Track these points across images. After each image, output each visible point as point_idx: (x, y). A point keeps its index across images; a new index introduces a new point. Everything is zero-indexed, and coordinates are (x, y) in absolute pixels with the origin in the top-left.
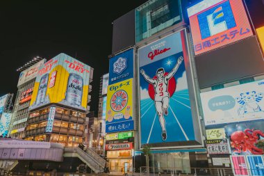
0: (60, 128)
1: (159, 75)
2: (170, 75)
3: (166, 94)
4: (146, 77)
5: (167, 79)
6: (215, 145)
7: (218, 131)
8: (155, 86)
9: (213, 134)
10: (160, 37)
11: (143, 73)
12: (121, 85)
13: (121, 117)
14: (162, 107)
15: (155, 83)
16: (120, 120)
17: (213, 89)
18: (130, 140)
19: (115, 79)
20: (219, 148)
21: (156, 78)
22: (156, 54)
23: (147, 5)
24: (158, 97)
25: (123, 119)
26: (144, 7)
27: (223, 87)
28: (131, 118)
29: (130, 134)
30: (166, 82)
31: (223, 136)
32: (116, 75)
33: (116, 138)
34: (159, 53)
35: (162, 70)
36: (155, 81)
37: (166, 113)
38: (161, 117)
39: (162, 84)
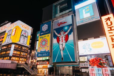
0: (16, 54)
1: (62, 33)
2: (66, 33)
3: (64, 41)
4: (56, 33)
5: (65, 35)
6: (83, 64)
7: (84, 58)
8: (60, 37)
9: (82, 59)
10: (63, 17)
11: (55, 32)
12: (45, 36)
13: (44, 50)
14: (62, 47)
15: (60, 36)
16: (44, 51)
17: (83, 40)
18: (48, 60)
20: (85, 65)
21: (60, 34)
23: (58, 3)
24: (60, 42)
25: (45, 51)
26: (57, 3)
27: (87, 39)
29: (48, 58)
31: (86, 60)
32: (43, 32)
33: (42, 60)
34: (62, 24)
35: (63, 31)
36: (60, 35)
37: (64, 49)
38: (62, 51)
39: (63, 37)
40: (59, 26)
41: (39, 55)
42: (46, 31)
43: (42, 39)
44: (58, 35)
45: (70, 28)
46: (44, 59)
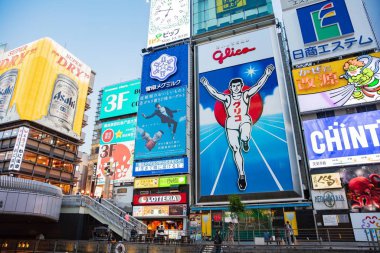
1: (234, 89)
2: (253, 90)
3: (246, 119)
4: (211, 89)
5: (248, 96)
7: (329, 177)
8: (227, 105)
9: (322, 180)
11: (206, 83)
14: (239, 138)
15: (226, 101)
17: (318, 116)
19: (154, 87)
22: (228, 55)
29: (181, 180)
30: (247, 100)
31: (337, 184)
32: (156, 81)
33: (157, 186)
34: (233, 54)
35: (239, 81)
37: (246, 147)
38: (238, 154)
39: (239, 103)
40: (221, 62)
42: (170, 78)
44: (221, 97)
45: (268, 73)
46: (165, 182)
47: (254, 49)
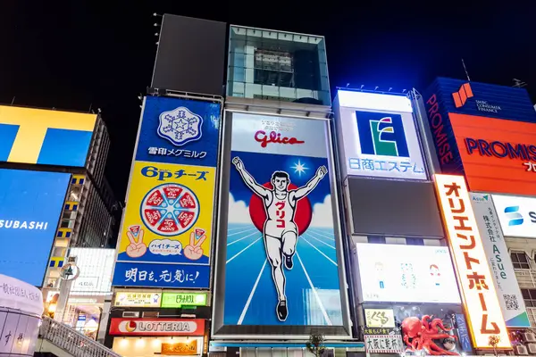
1: (277, 184)
2: (301, 192)
3: (290, 226)
4: (247, 177)
5: (294, 198)
6: (379, 338)
7: (383, 314)
8: (268, 203)
9: (375, 317)
11: (240, 167)
12: (181, 173)
13: (178, 252)
14: (281, 250)
15: (267, 197)
19: (163, 151)
20: (387, 343)
25: (182, 257)
28: (204, 259)
29: (200, 299)
30: (293, 203)
32: (166, 142)
33: (157, 305)
35: (285, 176)
36: (267, 192)
39: (283, 204)
40: (264, 145)
41: (131, 274)
42: (190, 144)
43: (155, 181)
45: (320, 175)
46: (171, 300)
47: (303, 142)
